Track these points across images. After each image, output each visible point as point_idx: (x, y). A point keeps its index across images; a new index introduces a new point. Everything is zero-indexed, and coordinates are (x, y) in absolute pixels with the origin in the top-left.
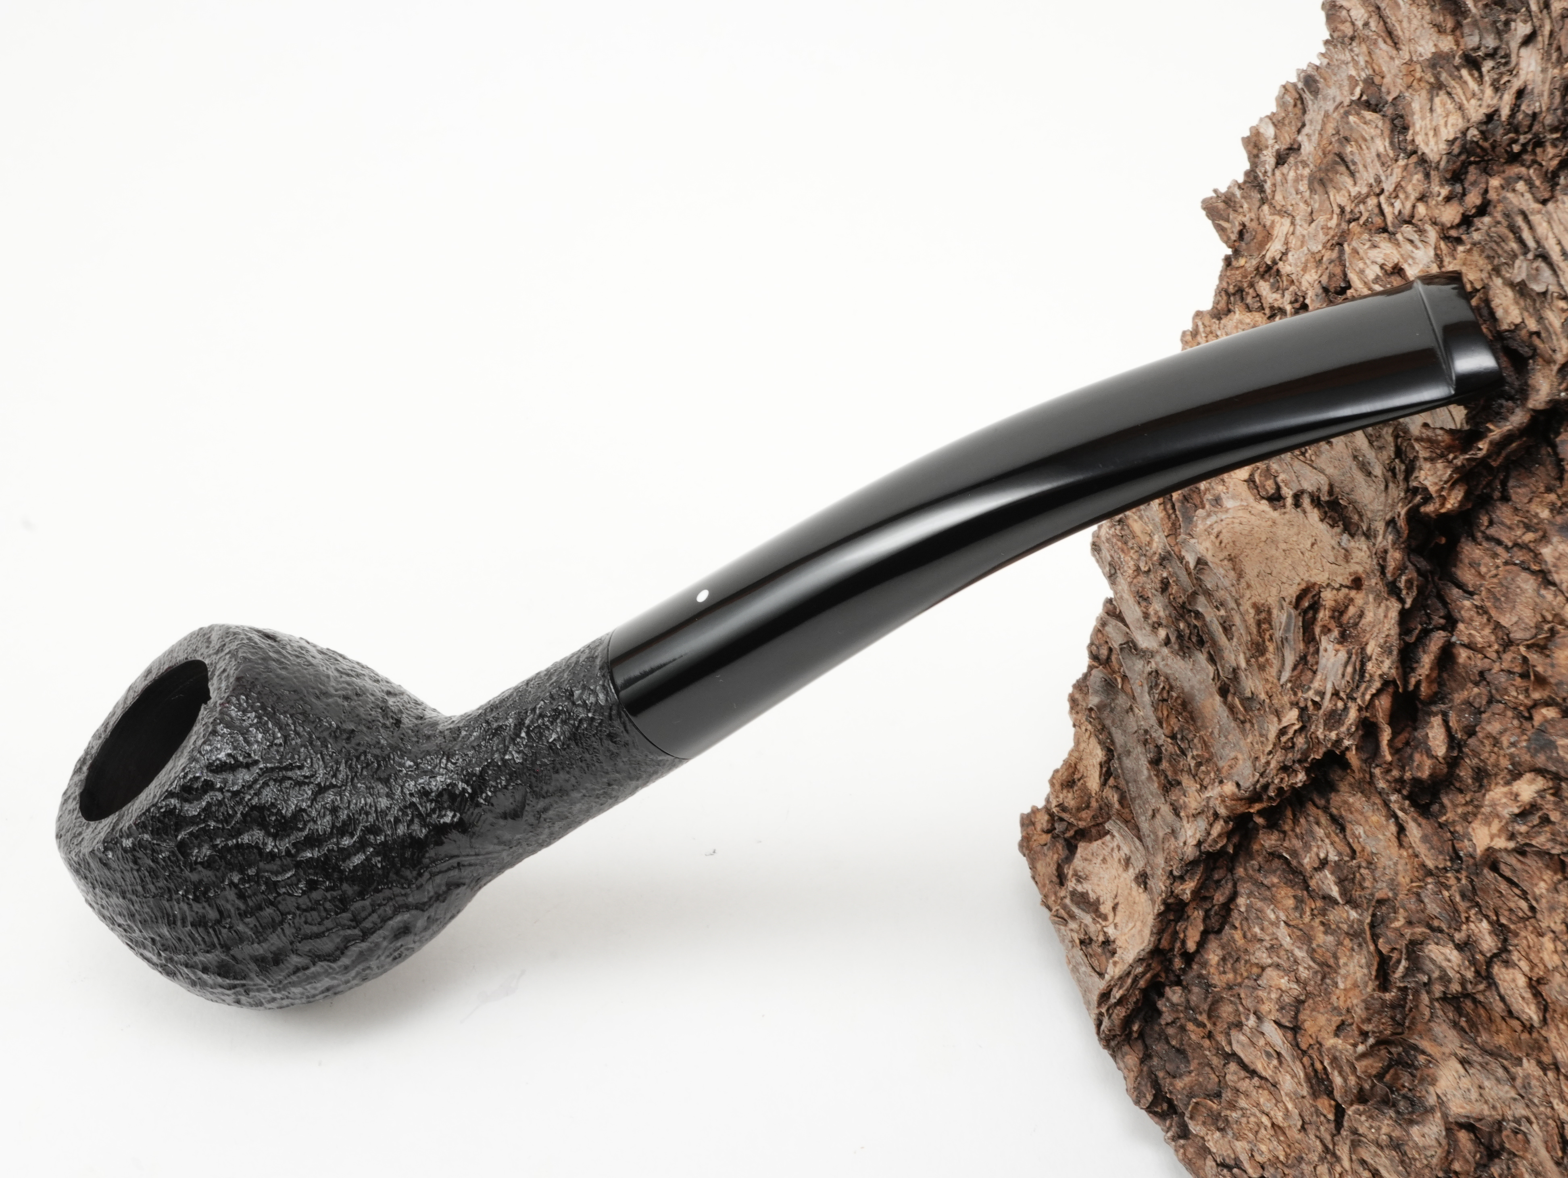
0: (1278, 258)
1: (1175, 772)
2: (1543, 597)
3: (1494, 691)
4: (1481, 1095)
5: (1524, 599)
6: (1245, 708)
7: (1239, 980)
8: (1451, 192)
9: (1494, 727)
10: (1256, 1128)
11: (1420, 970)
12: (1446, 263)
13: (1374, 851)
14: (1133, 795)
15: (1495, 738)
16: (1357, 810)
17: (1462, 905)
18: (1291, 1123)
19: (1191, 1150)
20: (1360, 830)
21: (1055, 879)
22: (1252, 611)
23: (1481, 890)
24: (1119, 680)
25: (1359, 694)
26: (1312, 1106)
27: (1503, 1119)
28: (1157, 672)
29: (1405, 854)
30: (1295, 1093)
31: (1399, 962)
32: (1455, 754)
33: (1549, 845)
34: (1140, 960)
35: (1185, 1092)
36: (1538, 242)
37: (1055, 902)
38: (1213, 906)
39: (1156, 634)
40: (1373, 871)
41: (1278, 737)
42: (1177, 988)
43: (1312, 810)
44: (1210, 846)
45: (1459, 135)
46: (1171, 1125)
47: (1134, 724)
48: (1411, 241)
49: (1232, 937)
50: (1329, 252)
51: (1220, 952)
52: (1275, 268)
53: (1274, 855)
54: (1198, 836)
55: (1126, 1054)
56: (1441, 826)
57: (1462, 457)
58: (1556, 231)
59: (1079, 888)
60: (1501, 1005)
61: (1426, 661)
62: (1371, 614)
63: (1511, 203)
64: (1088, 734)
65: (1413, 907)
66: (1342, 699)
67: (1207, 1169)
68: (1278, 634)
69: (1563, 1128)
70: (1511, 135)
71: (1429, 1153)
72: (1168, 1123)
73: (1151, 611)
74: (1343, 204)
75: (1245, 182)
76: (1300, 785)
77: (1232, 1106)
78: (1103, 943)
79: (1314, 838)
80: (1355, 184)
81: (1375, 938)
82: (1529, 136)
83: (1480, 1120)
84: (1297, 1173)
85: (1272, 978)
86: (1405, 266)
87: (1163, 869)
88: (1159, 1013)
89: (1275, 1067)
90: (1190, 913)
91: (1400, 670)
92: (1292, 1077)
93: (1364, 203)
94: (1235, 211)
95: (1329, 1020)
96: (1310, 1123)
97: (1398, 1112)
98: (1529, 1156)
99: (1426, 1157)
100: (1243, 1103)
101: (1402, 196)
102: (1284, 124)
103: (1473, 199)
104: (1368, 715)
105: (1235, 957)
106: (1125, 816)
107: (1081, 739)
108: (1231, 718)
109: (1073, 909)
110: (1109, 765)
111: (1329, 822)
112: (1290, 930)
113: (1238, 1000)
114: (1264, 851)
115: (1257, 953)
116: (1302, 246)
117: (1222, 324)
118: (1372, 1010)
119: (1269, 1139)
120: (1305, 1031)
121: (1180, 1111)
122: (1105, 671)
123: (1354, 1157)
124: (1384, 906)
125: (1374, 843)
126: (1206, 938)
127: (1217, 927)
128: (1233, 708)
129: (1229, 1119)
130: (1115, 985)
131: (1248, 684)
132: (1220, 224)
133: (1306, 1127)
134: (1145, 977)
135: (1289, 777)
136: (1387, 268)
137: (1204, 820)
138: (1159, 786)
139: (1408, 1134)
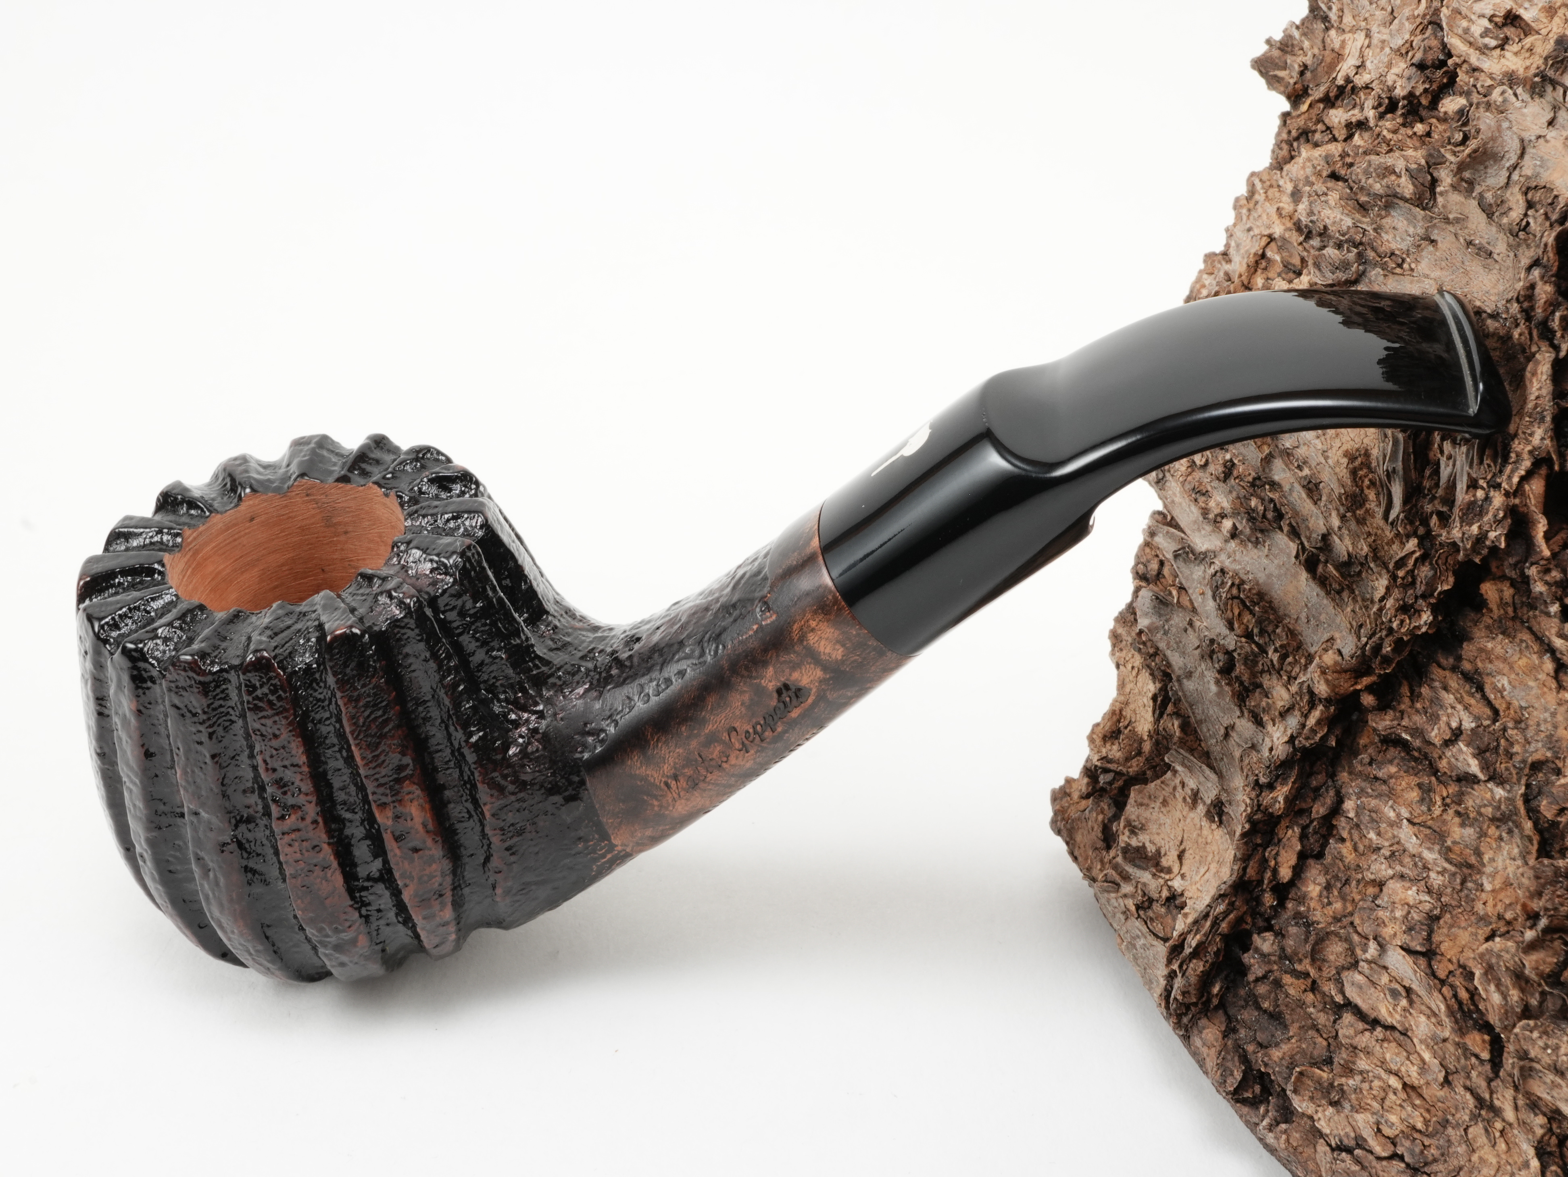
0: (1352, 74)
1: (1253, 675)
6: (1342, 575)
7: (1350, 908)
10: (1382, 1094)
13: (1523, 704)
14: (1199, 717)
16: (1498, 657)
18: (1430, 1078)
19: (1298, 1135)
20: (1503, 682)
21: (1100, 844)
22: (1345, 461)
24: (1175, 593)
25: (1505, 477)
26: (1458, 1044)
28: (1223, 571)
34: (1222, 896)
35: (1285, 1063)
37: (1102, 869)
38: (1312, 822)
39: (1219, 529)
40: (1524, 730)
41: (1394, 577)
42: (1267, 934)
43: (1437, 673)
44: (1307, 738)
46: (1267, 1111)
47: (1195, 640)
49: (1339, 853)
50: (1419, 36)
52: (1349, 87)
53: (1391, 741)
54: (1289, 733)
55: (1204, 1028)
59: (1134, 842)
64: (1134, 673)
66: (1483, 488)
67: (1320, 1156)
68: (1382, 471)
72: (1262, 1109)
73: (1212, 504)
75: (1304, 22)
76: (1424, 630)
77: (1349, 1070)
78: (1168, 899)
79: (1441, 707)
84: (1442, 1142)
85: (1394, 892)
86: (1521, 12)
87: (1245, 785)
88: (1245, 970)
89: (1405, 1009)
90: (1281, 835)
91: (1555, 444)
92: (1428, 1017)
94: (1293, 54)
95: (1475, 934)
96: (1457, 1072)
100: (1362, 1064)
104: (1517, 501)
105: (1344, 879)
106: (1189, 743)
107: (1127, 680)
108: (1322, 594)
109: (1127, 868)
110: (1167, 692)
111: (1461, 682)
112: (1416, 828)
113: (1351, 930)
114: (1377, 739)
115: (1372, 867)
116: (1382, 49)
117: (1284, 173)
118: (1542, 881)
119: (1401, 1106)
120: (1442, 955)
121: (1279, 1085)
122: (1155, 589)
123: (1520, 1103)
124: (1540, 770)
125: (1523, 694)
126: (1304, 864)
127: (1317, 849)
128: (1326, 579)
129: (1345, 1088)
130: (1189, 932)
131: (1342, 546)
132: (1276, 76)
133: (1450, 1078)
134: (1227, 920)
135: (1410, 619)
136: (1497, 19)
137: (1297, 713)
138: (1233, 696)
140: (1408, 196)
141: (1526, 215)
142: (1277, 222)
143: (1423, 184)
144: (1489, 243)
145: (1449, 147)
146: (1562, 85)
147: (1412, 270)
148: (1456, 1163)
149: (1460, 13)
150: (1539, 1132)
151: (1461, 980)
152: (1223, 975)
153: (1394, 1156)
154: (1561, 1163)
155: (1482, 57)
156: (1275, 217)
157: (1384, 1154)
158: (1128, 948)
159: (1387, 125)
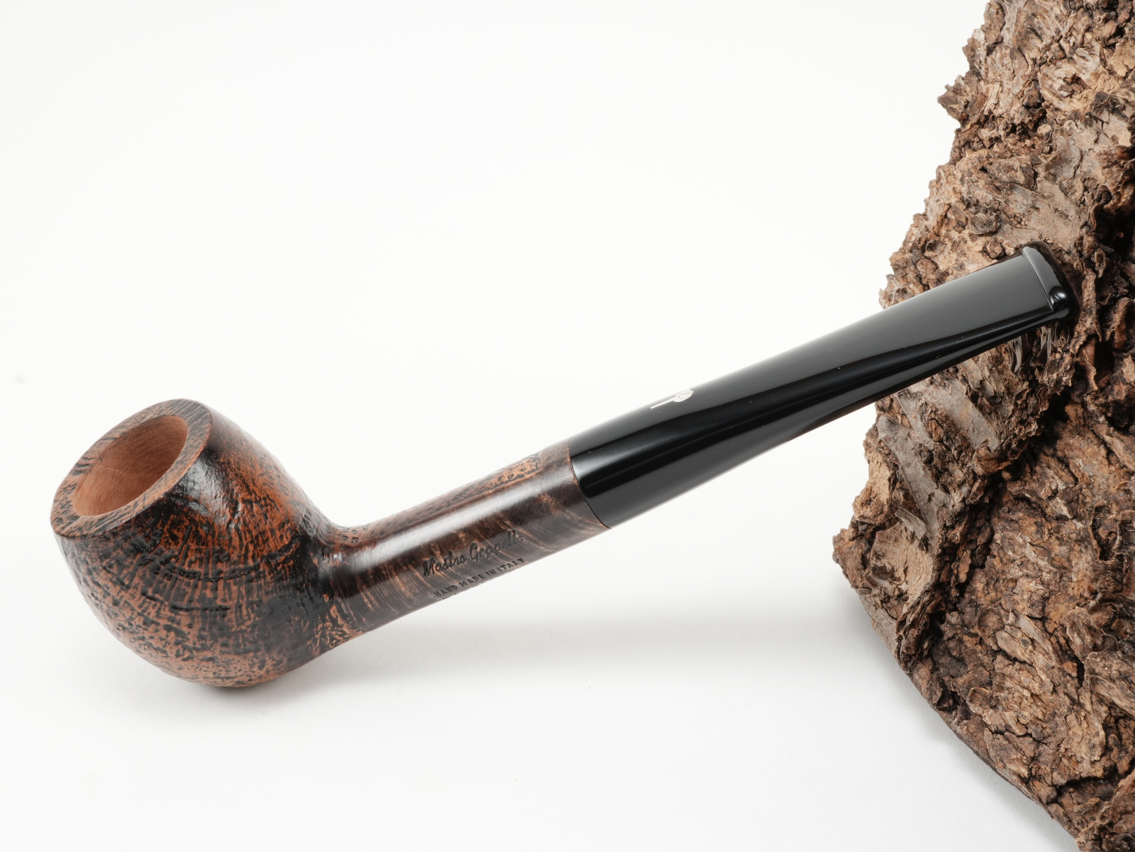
0: (992, 108)
1: (943, 464)
6: (991, 403)
7: (1000, 596)
8: (1108, 16)
10: (1020, 700)
11: (1131, 544)
12: (1108, 61)
13: (1091, 474)
14: (914, 490)
16: (1076, 448)
18: (1045, 689)
19: (973, 726)
20: (1079, 462)
21: (860, 566)
24: (899, 417)
25: (1071, 346)
26: (1059, 669)
28: (926, 404)
29: (1113, 468)
30: (1047, 666)
31: (1115, 539)
34: (927, 592)
35: (965, 686)
37: (861, 581)
38: (977, 547)
40: (1091, 490)
41: (1016, 404)
42: (954, 613)
43: (1043, 458)
44: (972, 499)
46: (956, 714)
47: (911, 444)
48: (1083, 58)
49: (992, 564)
50: (1027, 88)
52: (991, 116)
53: (1020, 499)
54: (962, 496)
55: (920, 669)
57: (1129, 161)
59: (879, 564)
61: (1117, 318)
64: (878, 465)
65: (1122, 498)
66: (1059, 353)
67: (986, 738)
72: (954, 713)
74: (1034, 57)
75: (966, 76)
76: (1033, 434)
77: (1001, 688)
78: (898, 596)
79: (1047, 477)
80: (1042, 41)
81: (1096, 535)
84: (1052, 725)
85: (1023, 584)
86: (1081, 75)
87: (939, 528)
88: (941, 634)
89: (1031, 652)
90: (960, 556)
91: (1099, 326)
92: (1044, 655)
93: (1049, 50)
94: (961, 95)
95: (1068, 606)
96: (1060, 685)
97: (1123, 652)
100: (1008, 684)
101: (1074, 33)
102: (990, 29)
103: (1123, 16)
104: (1078, 359)
105: (995, 579)
106: (909, 505)
107: (874, 470)
108: (981, 415)
109: (875, 579)
110: (895, 475)
111: (1057, 463)
112: (1034, 548)
113: (1000, 608)
114: (1011, 498)
115: (1011, 571)
116: (1009, 94)
117: (957, 167)
118: (1098, 572)
119: (1030, 706)
120: (1051, 619)
121: (963, 699)
122: (889, 415)
123: (1094, 700)
124: (1101, 512)
125: (1090, 468)
126: (974, 572)
127: (981, 563)
128: (983, 406)
129: (999, 698)
130: (909, 613)
131: (991, 387)
132: (951, 108)
133: (1056, 689)
134: (930, 605)
135: (1025, 428)
136: (1068, 80)
137: (967, 484)
138: (932, 476)
139: (1132, 668)
140: (1022, 183)
141: (1083, 195)
142: (953, 196)
143: (1030, 176)
144: (1066, 210)
145: (1042, 155)
146: (1101, 120)
147: (1026, 225)
148: (1060, 736)
149: (1047, 76)
150: (1104, 715)
151: (1061, 632)
152: (929, 638)
153: (1027, 735)
154: (1117, 732)
155: (1060, 102)
156: (952, 193)
157: (1021, 734)
158: (877, 626)
159: (1010, 140)
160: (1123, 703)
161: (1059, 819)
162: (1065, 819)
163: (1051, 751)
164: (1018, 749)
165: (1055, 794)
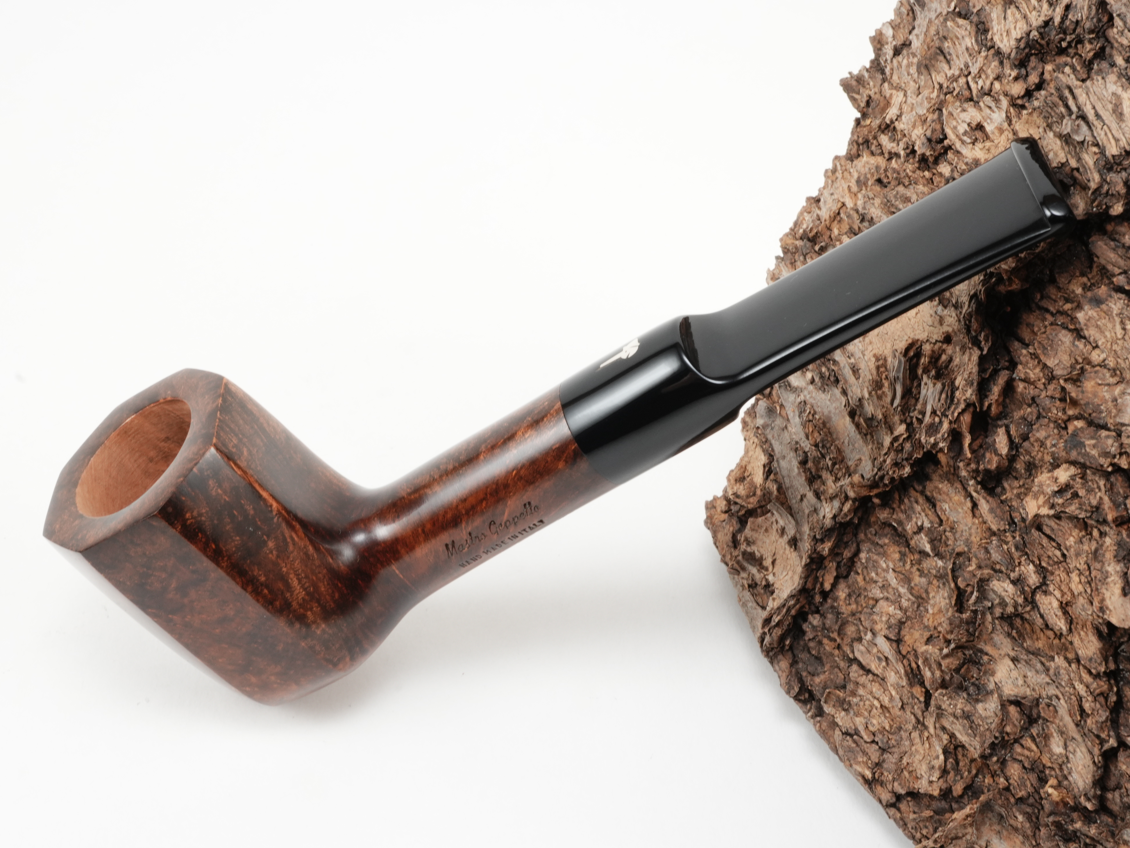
0: (894, 119)
1: (818, 470)
2: (1077, 346)
3: (1041, 410)
4: (1025, 682)
5: (1063, 348)
6: (867, 425)
7: (860, 609)
8: (1018, 74)
9: (1041, 434)
10: (870, 708)
11: (986, 598)
12: (1014, 122)
13: (955, 520)
14: (787, 486)
15: (1041, 442)
16: (944, 493)
17: (1016, 554)
18: (894, 704)
19: (825, 724)
20: (946, 506)
21: (731, 544)
22: (873, 359)
23: (1030, 543)
24: (778, 408)
25: (950, 412)
26: (909, 692)
27: (1040, 697)
28: (805, 402)
30: (898, 684)
31: (972, 593)
32: (1014, 453)
33: (1077, 512)
34: (792, 596)
35: (821, 685)
36: (1079, 108)
37: (731, 559)
38: (843, 559)
39: (805, 376)
40: (954, 534)
41: (892, 443)
42: (816, 615)
43: (913, 493)
44: (842, 518)
45: (1024, 35)
46: (811, 708)
47: (788, 438)
48: (990, 108)
49: (856, 580)
50: (931, 115)
51: (847, 591)
52: (892, 126)
53: (886, 524)
54: (834, 512)
55: (781, 660)
56: (1002, 502)
58: (1092, 100)
59: (749, 549)
60: (1041, 621)
61: (996, 390)
62: (958, 360)
63: (1061, 80)
64: (754, 445)
65: (983, 557)
66: (938, 416)
67: (836, 736)
68: (892, 375)
69: (1081, 701)
70: (1061, 36)
71: (989, 721)
72: (808, 707)
74: (941, 82)
75: (871, 67)
76: (906, 475)
77: (854, 694)
78: (765, 586)
79: (914, 512)
80: (950, 68)
81: (955, 579)
82: (1073, 36)
83: (1025, 698)
84: (898, 738)
85: (883, 607)
86: (985, 124)
87: (809, 535)
88: (804, 633)
89: (884, 667)
90: (827, 564)
91: (978, 397)
92: (896, 673)
93: (957, 81)
94: (864, 87)
95: (922, 635)
96: (907, 704)
97: (968, 694)
98: (1057, 721)
99: (987, 724)
100: (861, 691)
101: (983, 76)
102: (899, 27)
103: (1034, 79)
104: (956, 426)
105: (858, 593)
106: (781, 500)
107: (750, 449)
108: (857, 432)
109: (744, 563)
110: (771, 466)
111: (924, 501)
112: (896, 574)
113: (859, 622)
114: (879, 522)
115: (873, 591)
116: (912, 111)
117: (853, 164)
118: (954, 625)
119: (879, 716)
120: (905, 643)
121: (818, 698)
122: (768, 402)
123: (937, 725)
124: (961, 557)
125: (955, 515)
126: (838, 581)
127: (845, 574)
128: (859, 425)
129: (851, 702)
130: (775, 613)
131: (869, 409)
132: (853, 96)
133: (904, 706)
134: (795, 608)
135: (899, 470)
136: (972, 126)
137: (838, 501)
138: (806, 479)
139: (975, 708)
142: (848, 195)
148: (904, 750)
149: (953, 116)
150: (945, 742)
151: (913, 659)
152: (791, 634)
153: (873, 742)
154: (955, 759)
155: (963, 146)
156: (847, 191)
157: (869, 740)
158: (743, 605)
159: (909, 167)
160: (962, 738)
161: (895, 820)
162: (901, 823)
163: (894, 761)
164: (865, 753)
165: (894, 800)
